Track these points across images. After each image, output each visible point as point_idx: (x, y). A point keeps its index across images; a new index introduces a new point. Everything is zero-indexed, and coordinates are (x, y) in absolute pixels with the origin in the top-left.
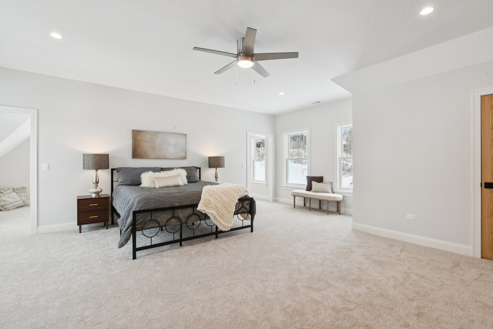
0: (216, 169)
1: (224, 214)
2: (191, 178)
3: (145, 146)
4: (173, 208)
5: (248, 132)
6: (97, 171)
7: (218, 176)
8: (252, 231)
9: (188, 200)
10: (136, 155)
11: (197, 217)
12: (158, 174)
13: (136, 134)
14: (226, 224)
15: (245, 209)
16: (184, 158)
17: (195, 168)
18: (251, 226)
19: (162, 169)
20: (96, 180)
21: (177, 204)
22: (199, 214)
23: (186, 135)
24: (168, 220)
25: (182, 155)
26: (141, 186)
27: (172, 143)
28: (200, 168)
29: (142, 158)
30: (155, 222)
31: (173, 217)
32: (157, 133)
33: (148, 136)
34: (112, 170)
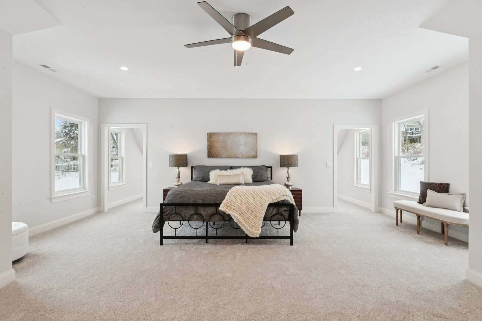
0: (288, 168)
1: (250, 218)
2: (258, 177)
3: (218, 146)
4: (196, 205)
5: (335, 125)
6: (179, 168)
7: (290, 177)
8: (292, 244)
9: (212, 198)
10: (211, 154)
11: (220, 217)
12: (224, 172)
13: (211, 136)
14: (252, 230)
15: (282, 217)
16: (255, 157)
17: (265, 167)
18: (291, 237)
19: (232, 168)
20: (178, 176)
21: (200, 202)
22: (222, 214)
23: (256, 134)
24: (192, 215)
25: (252, 153)
26: (209, 182)
27: (242, 143)
28: (271, 168)
29: (216, 157)
30: (179, 216)
31: (196, 214)
32: (228, 134)
33: (221, 138)
34: (192, 167)
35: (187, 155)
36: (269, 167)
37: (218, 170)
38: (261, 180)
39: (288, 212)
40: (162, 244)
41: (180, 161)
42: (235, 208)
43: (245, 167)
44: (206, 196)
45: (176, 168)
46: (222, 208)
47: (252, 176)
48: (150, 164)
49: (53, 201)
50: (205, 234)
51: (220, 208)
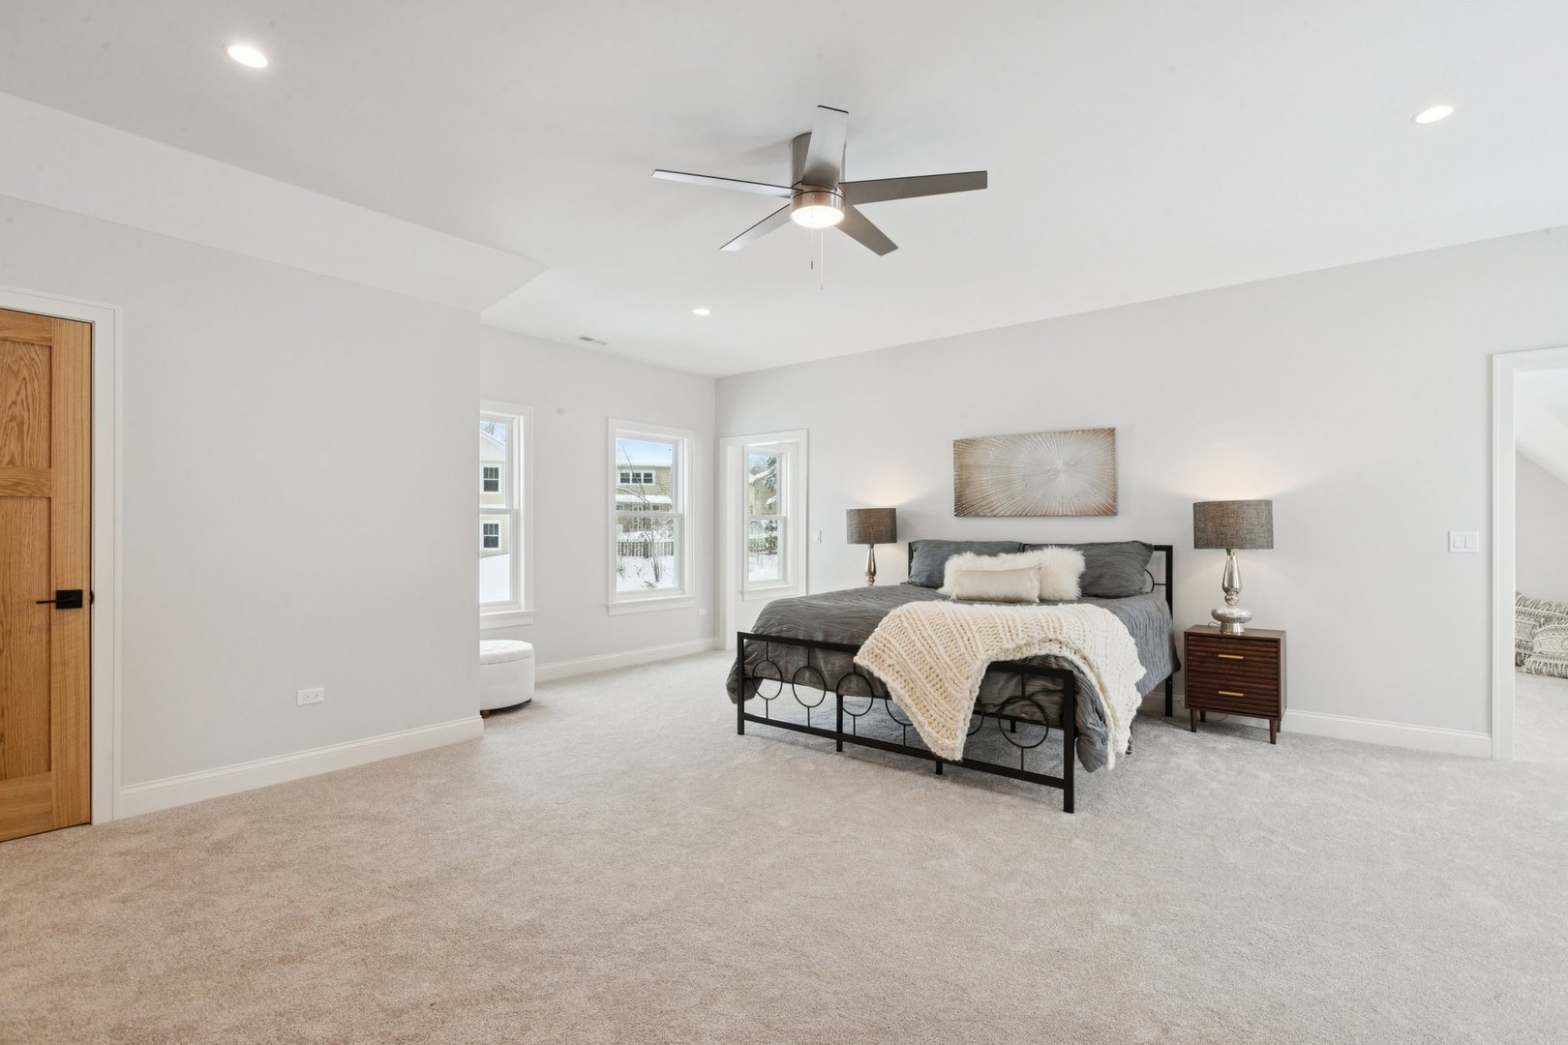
35: (895, 509)
36: (1158, 548)
37: (969, 556)
38: (1116, 591)
39: (1057, 698)
40: (741, 731)
41: (869, 527)
42: (892, 662)
43: (1056, 545)
44: (833, 622)
45: (866, 547)
46: (861, 659)
47: (1082, 577)
48: (814, 536)
49: (611, 612)
50: (834, 728)
51: (856, 659)
